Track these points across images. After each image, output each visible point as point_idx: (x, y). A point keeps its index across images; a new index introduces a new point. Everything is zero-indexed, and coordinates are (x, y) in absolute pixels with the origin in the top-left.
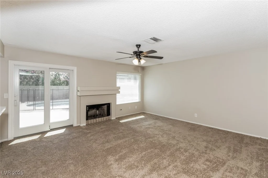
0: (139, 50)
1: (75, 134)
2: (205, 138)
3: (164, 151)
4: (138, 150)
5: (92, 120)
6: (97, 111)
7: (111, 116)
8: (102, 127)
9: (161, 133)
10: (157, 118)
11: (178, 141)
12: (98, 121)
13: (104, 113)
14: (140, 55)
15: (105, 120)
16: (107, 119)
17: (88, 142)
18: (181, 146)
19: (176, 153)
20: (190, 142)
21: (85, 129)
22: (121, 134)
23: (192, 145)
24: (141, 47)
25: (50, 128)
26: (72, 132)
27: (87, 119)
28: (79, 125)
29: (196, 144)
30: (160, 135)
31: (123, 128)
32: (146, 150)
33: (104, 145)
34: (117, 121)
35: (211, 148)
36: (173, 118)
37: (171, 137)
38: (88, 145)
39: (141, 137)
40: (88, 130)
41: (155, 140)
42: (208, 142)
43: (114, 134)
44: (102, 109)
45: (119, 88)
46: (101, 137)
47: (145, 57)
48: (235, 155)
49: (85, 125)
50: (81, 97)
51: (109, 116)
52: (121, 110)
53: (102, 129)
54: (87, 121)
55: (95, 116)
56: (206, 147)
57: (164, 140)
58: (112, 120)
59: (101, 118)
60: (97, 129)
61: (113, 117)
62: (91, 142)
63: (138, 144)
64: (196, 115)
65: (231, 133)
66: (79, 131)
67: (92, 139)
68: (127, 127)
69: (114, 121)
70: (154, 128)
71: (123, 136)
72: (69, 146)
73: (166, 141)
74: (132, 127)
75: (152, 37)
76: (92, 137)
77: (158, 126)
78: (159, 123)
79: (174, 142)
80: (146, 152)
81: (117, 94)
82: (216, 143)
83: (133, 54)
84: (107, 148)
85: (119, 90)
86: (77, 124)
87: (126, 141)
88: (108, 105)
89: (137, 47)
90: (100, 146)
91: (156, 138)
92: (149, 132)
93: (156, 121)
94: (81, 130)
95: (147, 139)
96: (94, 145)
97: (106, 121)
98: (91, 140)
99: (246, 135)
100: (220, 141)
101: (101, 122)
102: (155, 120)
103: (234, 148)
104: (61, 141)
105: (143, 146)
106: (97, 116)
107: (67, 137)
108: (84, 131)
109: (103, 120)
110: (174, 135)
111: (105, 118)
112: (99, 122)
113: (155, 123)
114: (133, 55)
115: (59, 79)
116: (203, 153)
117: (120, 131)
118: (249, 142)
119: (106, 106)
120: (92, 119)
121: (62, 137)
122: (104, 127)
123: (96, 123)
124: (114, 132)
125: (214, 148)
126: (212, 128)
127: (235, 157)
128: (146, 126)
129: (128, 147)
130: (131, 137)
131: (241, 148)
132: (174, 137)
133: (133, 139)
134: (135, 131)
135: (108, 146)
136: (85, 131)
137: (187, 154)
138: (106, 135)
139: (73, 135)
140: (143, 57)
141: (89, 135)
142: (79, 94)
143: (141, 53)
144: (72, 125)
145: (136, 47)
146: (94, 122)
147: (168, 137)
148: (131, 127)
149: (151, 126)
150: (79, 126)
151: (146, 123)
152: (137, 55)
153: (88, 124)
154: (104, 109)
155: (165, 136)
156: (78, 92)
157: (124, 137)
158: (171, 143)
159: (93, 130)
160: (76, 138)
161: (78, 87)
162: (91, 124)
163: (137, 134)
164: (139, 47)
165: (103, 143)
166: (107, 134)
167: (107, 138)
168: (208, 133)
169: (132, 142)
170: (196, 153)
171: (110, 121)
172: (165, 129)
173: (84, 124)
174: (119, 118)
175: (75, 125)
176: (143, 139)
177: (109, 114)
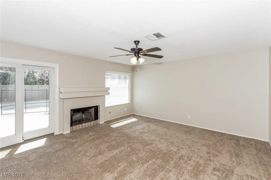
0: (138, 47)
1: (57, 146)
2: (203, 142)
3: (167, 161)
4: (138, 162)
5: (78, 126)
6: (84, 115)
7: (100, 121)
8: (91, 134)
9: (157, 138)
10: (149, 120)
11: (178, 147)
12: (84, 127)
13: (91, 117)
14: (138, 53)
15: (92, 124)
16: (95, 124)
17: (76, 155)
18: (182, 153)
19: (180, 162)
20: (190, 148)
21: (70, 138)
22: (114, 142)
23: (193, 151)
24: (140, 43)
25: (23, 139)
26: (53, 142)
27: (72, 125)
28: (62, 132)
29: (197, 150)
30: (157, 141)
31: (115, 134)
32: (147, 161)
33: (97, 158)
34: (106, 126)
35: (214, 153)
36: (165, 120)
37: (169, 142)
38: (77, 160)
39: (137, 145)
40: (73, 139)
41: (153, 148)
42: (209, 146)
43: (106, 142)
44: (88, 113)
45: (109, 89)
46: (91, 148)
47: (144, 55)
48: (238, 160)
49: (69, 132)
50: (64, 100)
51: (97, 120)
52: (110, 112)
53: (90, 136)
54: (72, 127)
55: (81, 120)
56: (208, 153)
57: (163, 146)
58: (101, 124)
59: (88, 122)
60: (85, 137)
61: (102, 120)
62: (80, 155)
63: (136, 154)
64: (189, 117)
65: (225, 134)
66: (62, 141)
67: (81, 151)
68: (120, 133)
69: (102, 126)
70: (149, 132)
71: (117, 144)
72: (52, 163)
73: (166, 148)
74: (125, 132)
75: (156, 33)
76: (80, 149)
77: (153, 130)
78: (153, 126)
79: (174, 149)
80: (148, 163)
81: (106, 96)
82: (216, 147)
84: (101, 162)
85: (109, 91)
86: (59, 131)
87: (122, 151)
88: (96, 108)
90: (91, 160)
91: (154, 145)
92: (144, 138)
93: (149, 124)
94: (64, 139)
95: (145, 146)
96: (85, 160)
97: (94, 126)
98: (79, 152)
99: (240, 137)
100: (218, 144)
101: (88, 128)
102: (147, 123)
103: (234, 152)
104: (40, 157)
105: (142, 157)
106: (83, 120)
107: (48, 151)
108: (68, 140)
109: (90, 125)
110: (172, 140)
111: (92, 123)
112: (86, 128)
113: (149, 126)
114: (131, 52)
115: (33, 78)
116: (207, 160)
117: (113, 138)
118: (245, 144)
119: (93, 109)
120: (77, 124)
121: (41, 150)
122: (92, 134)
123: (82, 129)
124: (105, 140)
125: (216, 153)
126: (206, 130)
127: (240, 163)
128: (140, 131)
129: (126, 159)
130: (126, 146)
131: (241, 151)
132: (172, 143)
133: (129, 147)
134: (129, 137)
135: (101, 159)
136: (70, 140)
137: (192, 163)
138: (97, 145)
139: (55, 147)
140: (142, 55)
141: (76, 146)
142: (62, 96)
143: (140, 51)
144: (53, 134)
146: (80, 128)
147: (166, 143)
148: (123, 132)
149: (145, 131)
150: (62, 135)
151: (139, 127)
152: (135, 53)
153: (73, 131)
154: (91, 113)
155: (163, 142)
156: (60, 94)
157: (119, 146)
158: (171, 150)
159: (80, 139)
160: (59, 150)
161: (60, 88)
162: (76, 130)
163: (133, 141)
164: (138, 43)
165: (95, 156)
166: (98, 143)
167: (99, 149)
168: (204, 136)
169: (129, 151)
170: (201, 161)
171: (99, 126)
172: (161, 134)
173: (67, 131)
174: (108, 121)
175: (57, 133)
176: (140, 146)
177: (96, 117)
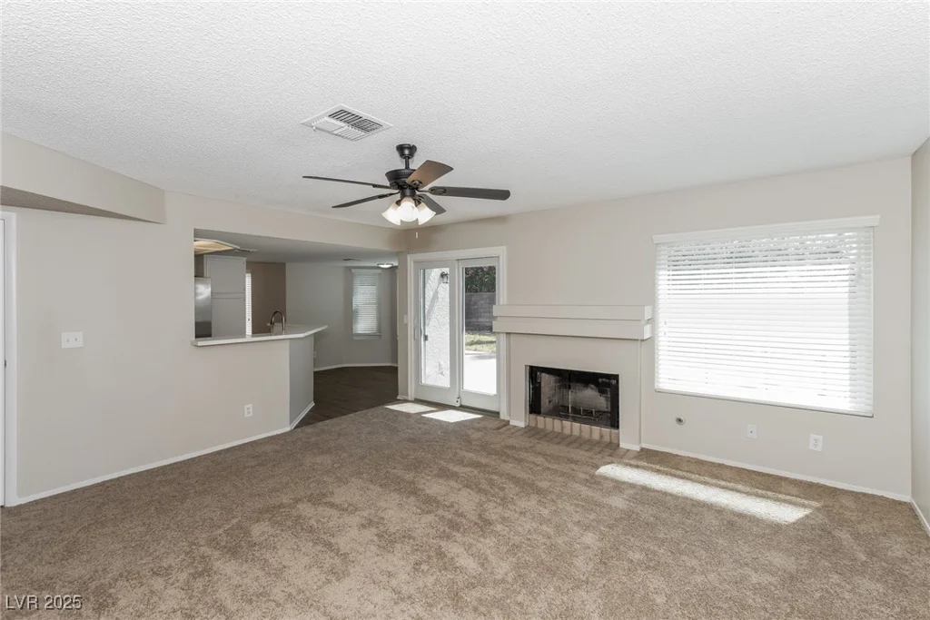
0: (410, 167)
5: (549, 420)
15: (595, 436)
25: (457, 401)
50: (512, 336)
83: (388, 184)
88: (613, 382)
89: (402, 155)
114: (387, 187)
145: (397, 154)
164: (411, 155)
173: (520, 420)
